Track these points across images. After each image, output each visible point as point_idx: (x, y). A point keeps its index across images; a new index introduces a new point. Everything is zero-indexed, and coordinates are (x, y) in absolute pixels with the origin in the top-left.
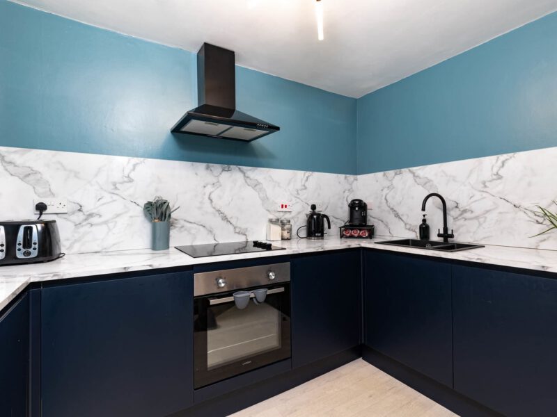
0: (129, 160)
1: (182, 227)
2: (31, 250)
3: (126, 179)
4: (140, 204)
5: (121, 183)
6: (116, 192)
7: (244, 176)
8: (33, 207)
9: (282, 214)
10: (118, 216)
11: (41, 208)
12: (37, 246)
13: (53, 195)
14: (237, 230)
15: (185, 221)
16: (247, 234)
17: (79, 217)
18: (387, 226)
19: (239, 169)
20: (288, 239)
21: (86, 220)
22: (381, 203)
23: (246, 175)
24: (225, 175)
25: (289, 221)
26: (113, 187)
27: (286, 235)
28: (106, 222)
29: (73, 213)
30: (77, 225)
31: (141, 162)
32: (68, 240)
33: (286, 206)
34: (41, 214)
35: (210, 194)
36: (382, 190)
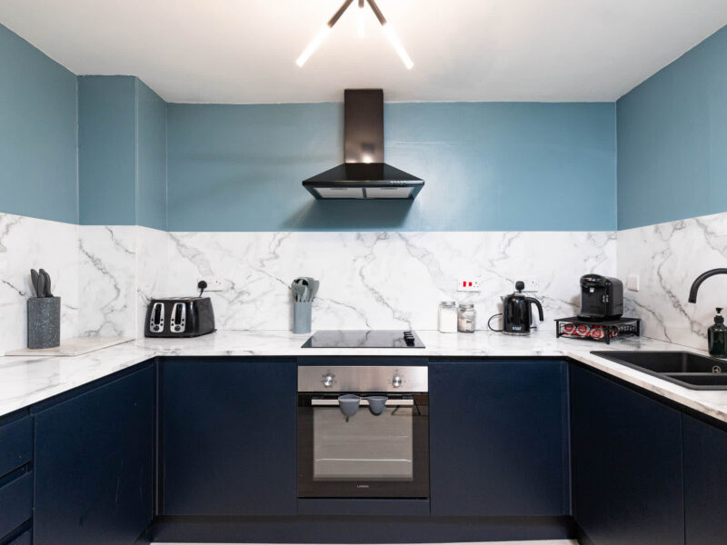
0: (275, 235)
1: (329, 308)
2: (180, 325)
3: (272, 255)
4: (285, 281)
5: (267, 260)
6: (262, 269)
7: (407, 244)
8: (197, 285)
9: (464, 295)
10: (264, 294)
11: (202, 285)
12: (184, 322)
13: (212, 273)
14: (397, 315)
15: (332, 301)
16: (411, 320)
17: (231, 295)
18: (661, 322)
19: (400, 235)
20: (468, 332)
21: (237, 297)
22: (651, 280)
23: (410, 243)
24: (382, 244)
25: (472, 306)
26: (259, 264)
27: (466, 326)
28: (254, 301)
29: (227, 290)
30: (231, 302)
31: (286, 237)
32: (222, 316)
33: (470, 284)
34: (202, 292)
35: (362, 269)
36: (653, 258)
